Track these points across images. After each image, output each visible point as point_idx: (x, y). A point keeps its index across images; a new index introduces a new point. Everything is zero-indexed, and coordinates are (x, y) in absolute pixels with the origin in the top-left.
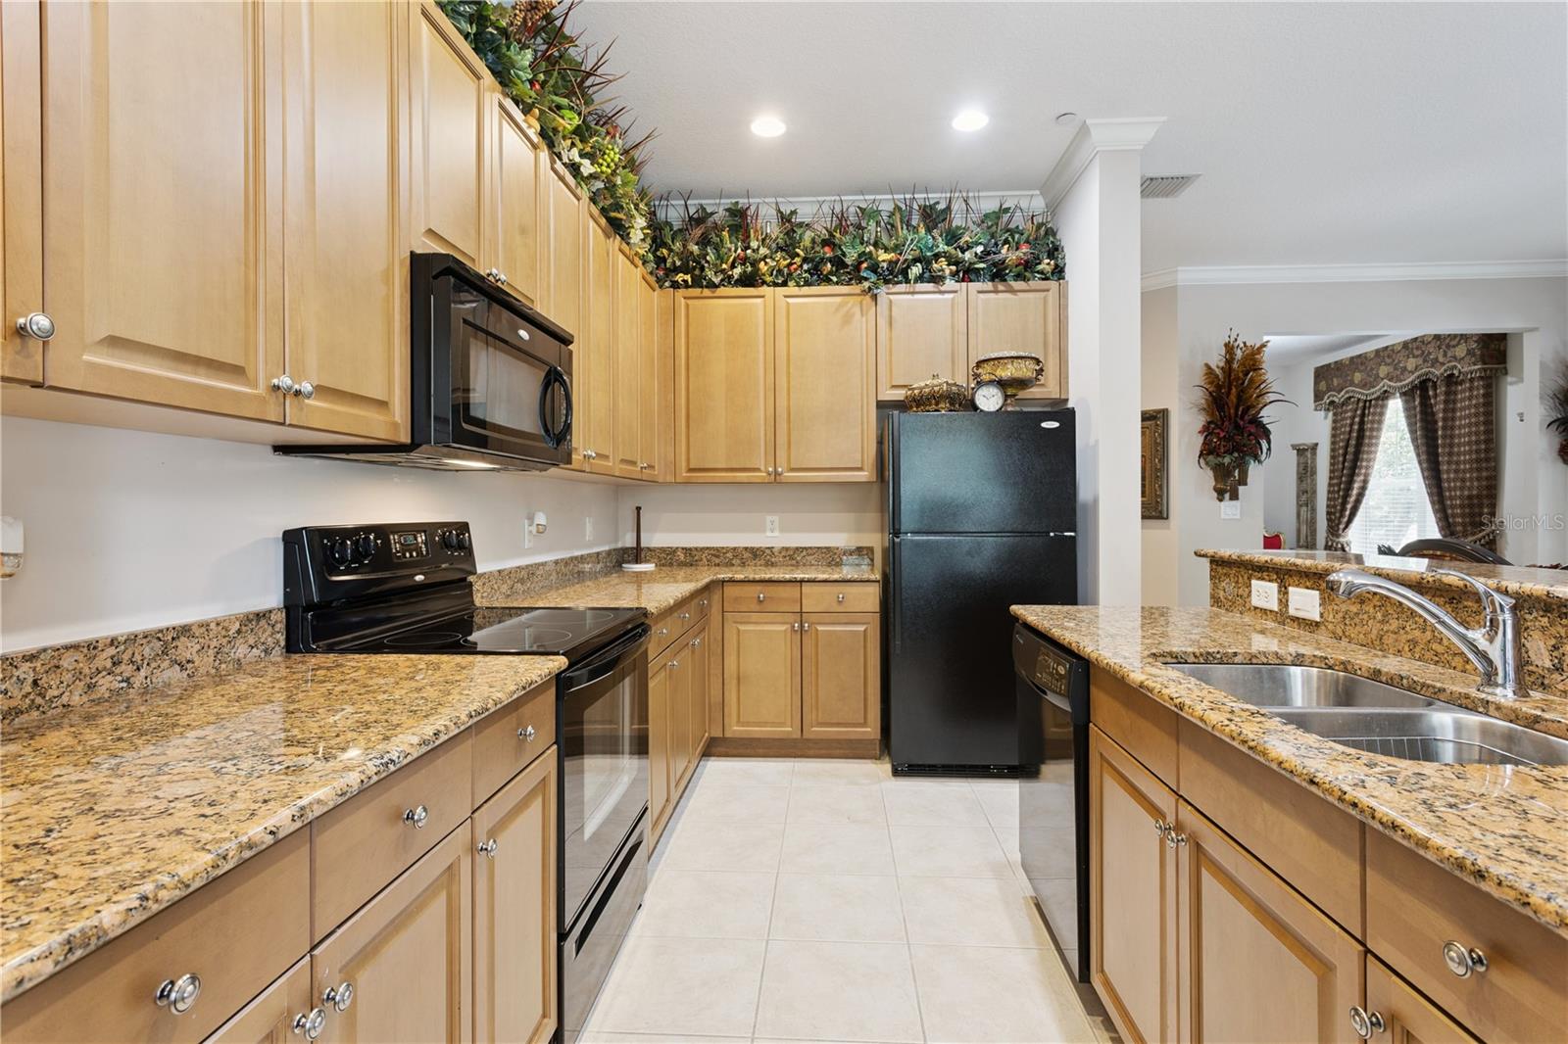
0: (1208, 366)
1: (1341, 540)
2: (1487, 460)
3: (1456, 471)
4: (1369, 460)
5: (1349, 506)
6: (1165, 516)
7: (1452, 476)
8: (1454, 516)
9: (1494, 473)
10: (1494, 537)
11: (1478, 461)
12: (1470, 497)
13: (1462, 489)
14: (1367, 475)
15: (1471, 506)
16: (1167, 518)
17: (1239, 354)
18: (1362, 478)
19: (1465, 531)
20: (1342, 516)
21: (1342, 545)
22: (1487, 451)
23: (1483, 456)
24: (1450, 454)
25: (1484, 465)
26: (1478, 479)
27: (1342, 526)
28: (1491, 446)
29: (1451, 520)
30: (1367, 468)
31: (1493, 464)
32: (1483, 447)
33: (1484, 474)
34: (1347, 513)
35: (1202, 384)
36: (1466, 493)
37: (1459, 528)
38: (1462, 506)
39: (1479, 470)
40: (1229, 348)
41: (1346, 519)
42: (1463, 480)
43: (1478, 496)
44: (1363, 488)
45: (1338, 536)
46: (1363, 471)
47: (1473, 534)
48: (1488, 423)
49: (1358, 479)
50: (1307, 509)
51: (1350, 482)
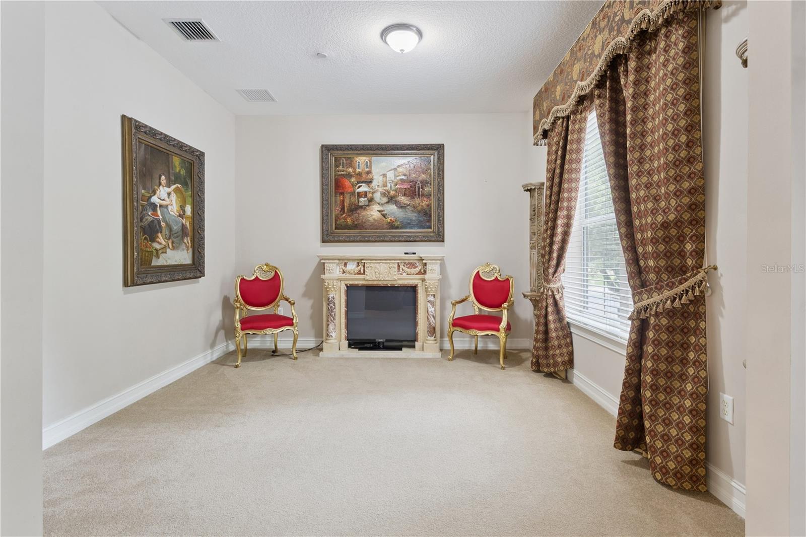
1: (552, 286)
2: (690, 160)
3: (648, 186)
4: (570, 190)
5: (555, 247)
7: (642, 193)
8: (646, 256)
9: (700, 183)
10: (702, 292)
11: (677, 163)
12: (665, 225)
13: (654, 212)
14: (569, 209)
15: (667, 240)
18: (565, 213)
19: (660, 280)
20: (549, 260)
21: (553, 292)
22: (690, 144)
23: (683, 154)
24: (641, 161)
25: (686, 170)
26: (677, 194)
27: (551, 271)
28: (697, 135)
29: (642, 263)
30: (569, 200)
31: (699, 166)
32: (683, 138)
33: (686, 185)
34: (555, 255)
36: (660, 218)
37: (652, 276)
38: (655, 241)
39: (677, 179)
41: (554, 262)
42: (656, 199)
43: (678, 223)
44: (568, 226)
45: (548, 281)
46: (565, 204)
47: (671, 286)
48: (692, 96)
49: (562, 213)
50: (535, 251)
51: (555, 219)
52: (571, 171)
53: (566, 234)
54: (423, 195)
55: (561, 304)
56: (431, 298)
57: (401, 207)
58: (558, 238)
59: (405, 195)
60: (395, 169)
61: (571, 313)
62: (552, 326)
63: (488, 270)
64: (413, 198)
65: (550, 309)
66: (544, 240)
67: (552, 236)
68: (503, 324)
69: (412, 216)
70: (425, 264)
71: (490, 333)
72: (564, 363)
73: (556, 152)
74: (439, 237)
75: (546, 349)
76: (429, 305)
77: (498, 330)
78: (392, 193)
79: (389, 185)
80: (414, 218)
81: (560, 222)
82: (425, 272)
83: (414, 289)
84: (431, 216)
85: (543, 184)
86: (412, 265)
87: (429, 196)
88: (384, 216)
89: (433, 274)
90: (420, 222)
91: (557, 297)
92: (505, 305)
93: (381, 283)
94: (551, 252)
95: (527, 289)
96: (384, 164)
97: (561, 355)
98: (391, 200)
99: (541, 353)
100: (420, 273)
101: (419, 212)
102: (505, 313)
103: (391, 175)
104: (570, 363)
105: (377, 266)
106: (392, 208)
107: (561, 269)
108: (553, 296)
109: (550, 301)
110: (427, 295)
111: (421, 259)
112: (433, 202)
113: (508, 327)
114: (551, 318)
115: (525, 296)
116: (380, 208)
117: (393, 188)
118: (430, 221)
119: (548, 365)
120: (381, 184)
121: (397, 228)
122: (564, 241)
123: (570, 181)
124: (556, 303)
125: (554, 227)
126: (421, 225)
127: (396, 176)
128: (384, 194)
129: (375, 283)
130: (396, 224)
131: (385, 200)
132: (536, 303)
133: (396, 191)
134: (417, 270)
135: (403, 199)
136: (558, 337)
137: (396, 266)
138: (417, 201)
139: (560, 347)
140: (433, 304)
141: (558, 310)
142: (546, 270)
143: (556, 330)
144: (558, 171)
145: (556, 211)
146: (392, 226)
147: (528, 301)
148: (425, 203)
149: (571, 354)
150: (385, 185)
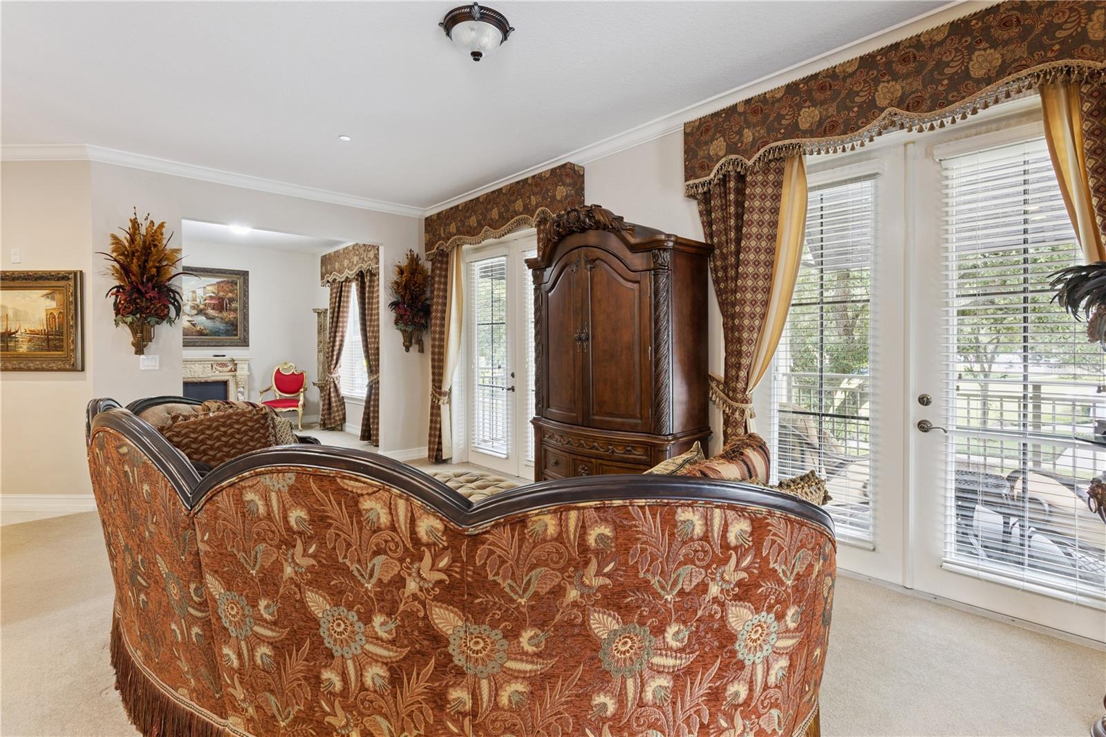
0: (114, 237)
1: (333, 376)
4: (343, 322)
5: (335, 353)
6: (80, 368)
14: (343, 332)
16: (83, 370)
17: (143, 231)
18: (341, 334)
20: (332, 360)
21: (333, 379)
27: (332, 367)
30: (343, 327)
34: (335, 357)
35: (109, 252)
40: (135, 223)
41: (334, 362)
44: (342, 341)
45: (331, 373)
49: (339, 334)
50: (321, 354)
51: (335, 337)
52: (343, 312)
53: (341, 345)
54: (230, 310)
55: (338, 386)
56: (242, 390)
57: (210, 318)
58: (337, 348)
59: (213, 309)
60: (205, 287)
61: (344, 392)
62: (333, 400)
63: (286, 367)
64: (221, 312)
65: (332, 390)
66: (328, 348)
67: (333, 346)
68: (301, 403)
69: (222, 326)
70: (236, 364)
71: (291, 409)
72: (340, 420)
73: (336, 298)
74: (245, 343)
75: (330, 414)
76: (239, 394)
77: (297, 406)
78: (202, 307)
79: (198, 300)
80: (222, 328)
81: (338, 339)
82: (235, 370)
83: (225, 383)
84: (237, 326)
85: (327, 310)
86: (223, 365)
87: (235, 310)
88: (194, 325)
89: (242, 372)
90: (228, 330)
91: (336, 382)
92: (302, 390)
93: (195, 380)
94: (332, 356)
95: (316, 381)
96: (193, 283)
97: (339, 415)
98: (200, 312)
99: (326, 417)
100: (231, 371)
101: (227, 323)
102: (302, 395)
103: (200, 292)
104: (344, 419)
105: (193, 366)
106: (202, 319)
107: (338, 365)
108: (334, 382)
109: (332, 385)
110: (237, 387)
111: (233, 360)
112: (239, 316)
113: (304, 405)
114: (332, 395)
115: (314, 384)
116: (190, 319)
117: (202, 302)
118: (236, 330)
119: (331, 424)
120: (190, 298)
121: (206, 335)
122: (340, 350)
123: (343, 317)
124: (335, 386)
125: (334, 341)
126: (227, 333)
127: (205, 294)
128: (193, 308)
129: (190, 380)
130: (205, 332)
131: (195, 312)
132: (322, 388)
133: (205, 305)
134: (229, 368)
135: (211, 312)
136: (337, 406)
137: (210, 366)
138: (225, 314)
139: (338, 411)
140: (242, 393)
141: (336, 390)
142: (329, 366)
143: (336, 402)
144: (336, 310)
145: (336, 332)
146: (201, 333)
147: (316, 387)
148: (232, 315)
149: (344, 414)
150: (194, 300)
